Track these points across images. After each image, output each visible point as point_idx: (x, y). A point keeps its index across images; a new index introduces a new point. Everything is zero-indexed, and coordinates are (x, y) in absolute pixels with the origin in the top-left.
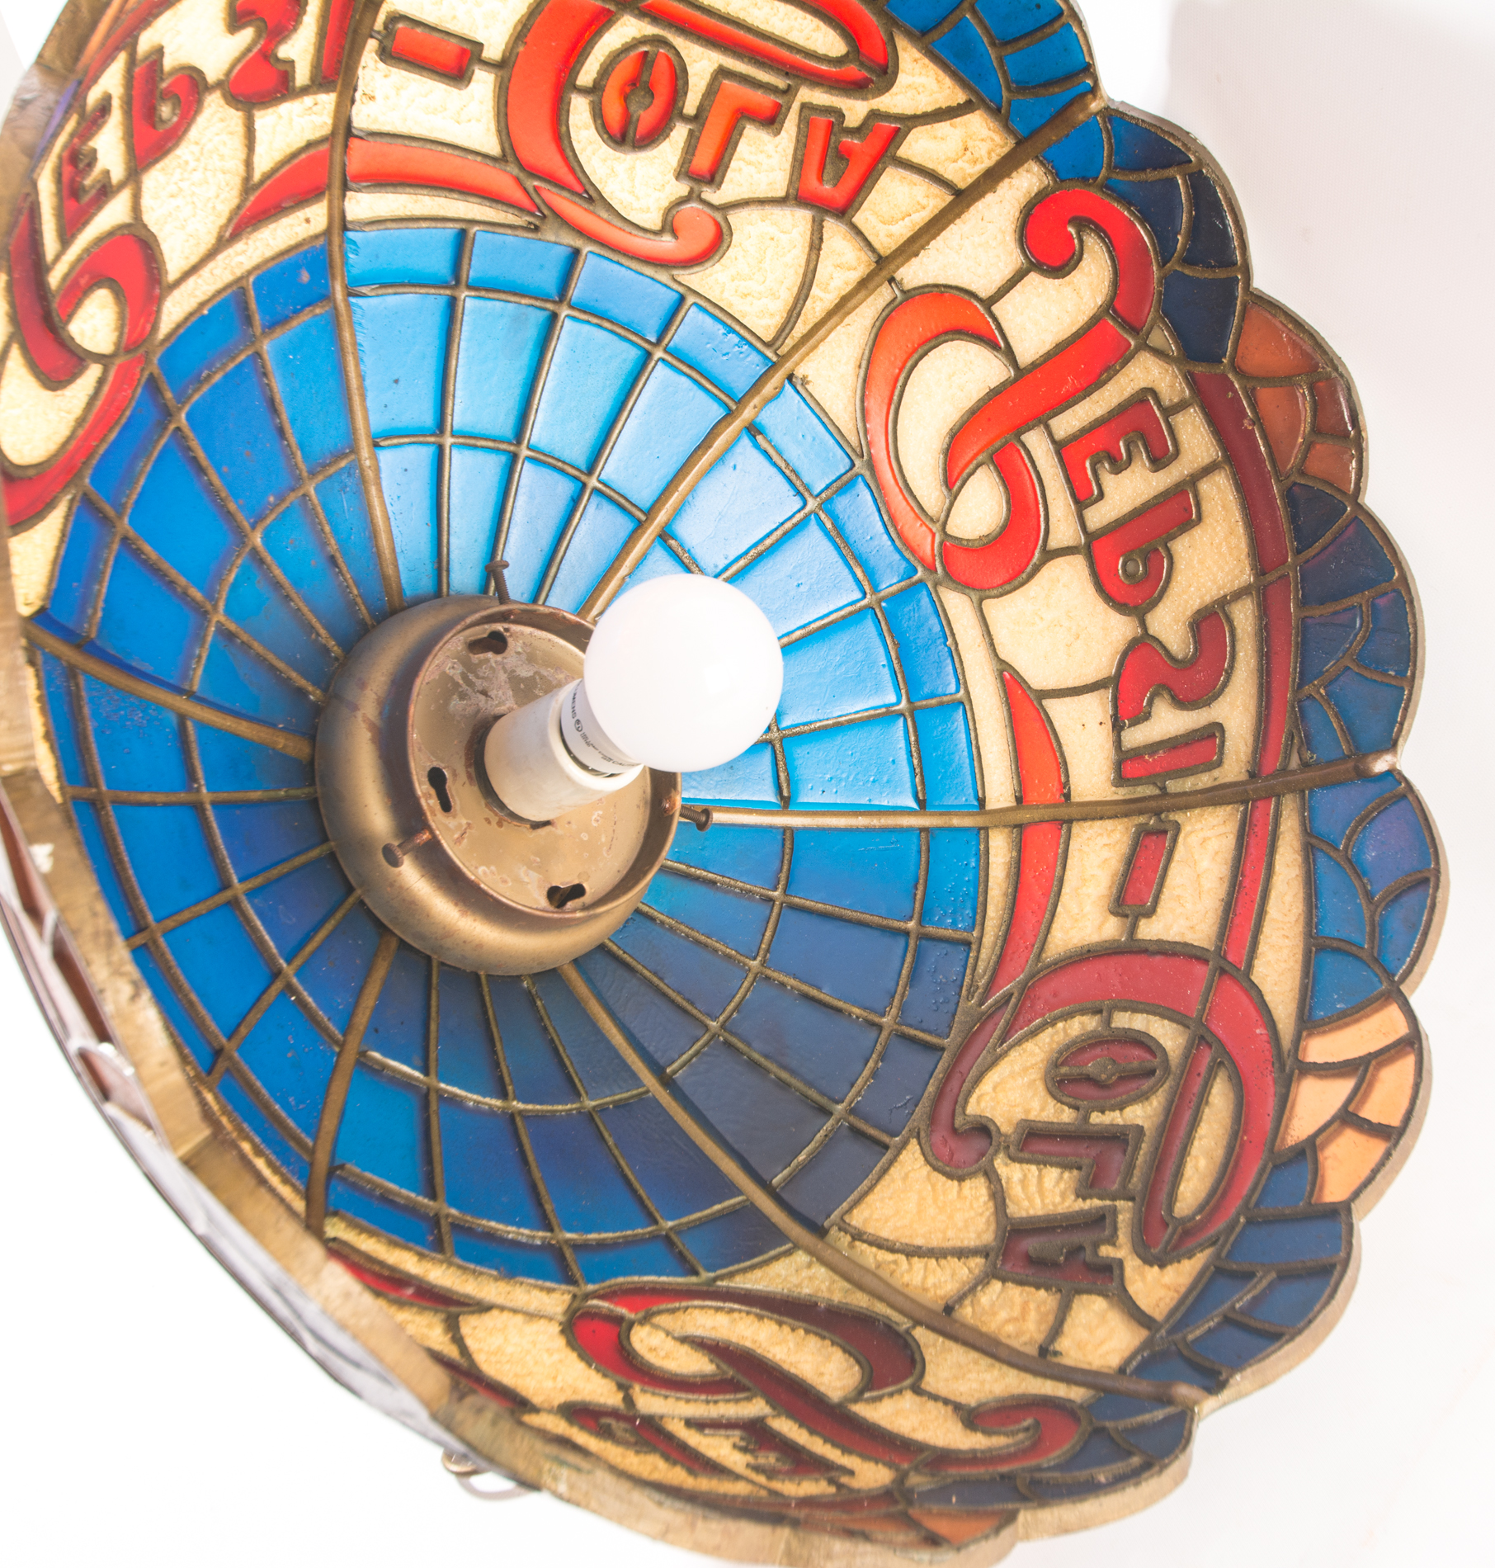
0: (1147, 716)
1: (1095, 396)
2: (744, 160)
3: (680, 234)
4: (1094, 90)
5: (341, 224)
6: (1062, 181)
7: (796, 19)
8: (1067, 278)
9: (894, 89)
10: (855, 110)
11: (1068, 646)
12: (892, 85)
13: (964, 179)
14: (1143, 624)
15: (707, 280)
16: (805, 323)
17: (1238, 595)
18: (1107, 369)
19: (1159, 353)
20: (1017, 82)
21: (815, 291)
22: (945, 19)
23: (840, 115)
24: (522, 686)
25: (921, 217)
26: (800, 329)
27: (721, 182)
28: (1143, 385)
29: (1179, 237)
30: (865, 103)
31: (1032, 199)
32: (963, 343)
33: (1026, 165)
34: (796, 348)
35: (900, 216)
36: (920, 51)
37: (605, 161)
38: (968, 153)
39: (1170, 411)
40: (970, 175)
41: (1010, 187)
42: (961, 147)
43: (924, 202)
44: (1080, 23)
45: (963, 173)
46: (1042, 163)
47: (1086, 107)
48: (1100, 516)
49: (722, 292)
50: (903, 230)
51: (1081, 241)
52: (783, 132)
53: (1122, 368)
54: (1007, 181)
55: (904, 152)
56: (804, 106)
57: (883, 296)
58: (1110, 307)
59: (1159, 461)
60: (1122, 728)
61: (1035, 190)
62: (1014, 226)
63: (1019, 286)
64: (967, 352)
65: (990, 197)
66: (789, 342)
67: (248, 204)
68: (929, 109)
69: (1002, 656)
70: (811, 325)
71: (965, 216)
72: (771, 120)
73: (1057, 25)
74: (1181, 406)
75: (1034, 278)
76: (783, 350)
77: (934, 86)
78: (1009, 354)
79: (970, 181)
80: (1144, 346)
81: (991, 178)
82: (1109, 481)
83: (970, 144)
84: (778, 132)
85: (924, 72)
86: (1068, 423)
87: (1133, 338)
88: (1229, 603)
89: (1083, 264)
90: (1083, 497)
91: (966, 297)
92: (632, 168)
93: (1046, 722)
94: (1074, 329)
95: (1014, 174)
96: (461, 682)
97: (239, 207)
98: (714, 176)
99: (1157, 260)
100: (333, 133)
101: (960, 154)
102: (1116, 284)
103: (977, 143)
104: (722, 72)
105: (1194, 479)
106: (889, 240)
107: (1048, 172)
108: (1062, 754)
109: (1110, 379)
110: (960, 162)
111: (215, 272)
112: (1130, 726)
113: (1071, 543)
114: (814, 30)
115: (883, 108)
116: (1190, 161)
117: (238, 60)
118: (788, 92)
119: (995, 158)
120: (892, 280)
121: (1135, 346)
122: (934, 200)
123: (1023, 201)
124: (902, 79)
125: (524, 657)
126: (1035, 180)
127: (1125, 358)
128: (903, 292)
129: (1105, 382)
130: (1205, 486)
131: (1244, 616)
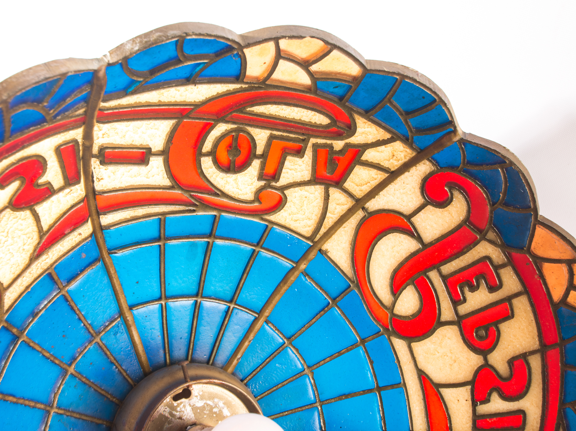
0: (488, 401)
1: (461, 258)
2: (288, 169)
3: (262, 201)
4: (455, 131)
5: (99, 229)
6: (441, 168)
7: (304, 112)
8: (446, 209)
9: (356, 134)
10: (338, 145)
11: (451, 365)
12: (355, 134)
13: (394, 167)
14: (486, 359)
15: (278, 217)
16: (325, 228)
17: (533, 353)
18: (466, 247)
19: (491, 242)
20: (416, 128)
21: (328, 215)
22: (377, 105)
23: (331, 146)
24: (198, 411)
25: (374, 183)
26: (323, 230)
27: (279, 179)
28: (484, 255)
29: (501, 195)
30: (343, 141)
31: (427, 175)
32: (398, 234)
33: (423, 162)
34: (321, 238)
35: (364, 183)
36: (366, 119)
37: (223, 179)
38: (395, 157)
39: (498, 267)
40: (396, 165)
41: (416, 170)
42: (391, 155)
43: (376, 177)
44: (445, 105)
45: (394, 164)
46: (430, 161)
47: (451, 139)
48: (463, 309)
49: (285, 220)
50: (366, 189)
51: (452, 194)
52: (305, 155)
53: (474, 247)
54: (414, 167)
55: (364, 158)
56: (314, 145)
57: (360, 215)
58: (467, 220)
59: (493, 288)
60: (477, 405)
61: (428, 172)
62: (419, 186)
63: (423, 211)
64: (400, 237)
65: (407, 174)
66: (318, 236)
67: (43, 241)
68: (374, 141)
69: (420, 367)
70: (328, 229)
71: (396, 182)
72: (299, 152)
73: (433, 105)
74: (503, 266)
75: (429, 207)
76: (316, 239)
77: (376, 132)
78: (419, 239)
79: (396, 168)
80: (484, 238)
81: (406, 167)
82: (469, 295)
83: (395, 153)
84: (302, 157)
85: (369, 127)
86: (448, 268)
87: (479, 235)
88: (528, 356)
89: (453, 203)
90: (457, 301)
91: (398, 215)
92: (236, 180)
93: (441, 398)
94: (450, 229)
95: (418, 165)
96: (169, 416)
97: (39, 244)
98: (275, 176)
99: (490, 203)
100: (86, 196)
101: (391, 158)
102: (469, 211)
103: (399, 153)
104: (272, 138)
105: (509, 299)
106: (361, 192)
107: (433, 164)
108: (448, 414)
109: (468, 251)
110: (391, 160)
111: (32, 272)
112: (480, 405)
113: (451, 319)
114: (313, 116)
115: (352, 142)
116: (506, 163)
117: (14, 195)
118: (305, 141)
119: (408, 158)
120: (363, 208)
121: (480, 238)
122: (379, 176)
123: (423, 176)
124: (359, 130)
125: (199, 397)
126: (428, 167)
127: (474, 243)
128: (368, 213)
129: (465, 253)
130: (515, 302)
131: (535, 363)
